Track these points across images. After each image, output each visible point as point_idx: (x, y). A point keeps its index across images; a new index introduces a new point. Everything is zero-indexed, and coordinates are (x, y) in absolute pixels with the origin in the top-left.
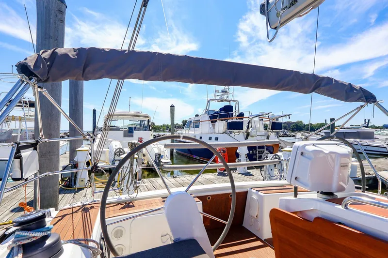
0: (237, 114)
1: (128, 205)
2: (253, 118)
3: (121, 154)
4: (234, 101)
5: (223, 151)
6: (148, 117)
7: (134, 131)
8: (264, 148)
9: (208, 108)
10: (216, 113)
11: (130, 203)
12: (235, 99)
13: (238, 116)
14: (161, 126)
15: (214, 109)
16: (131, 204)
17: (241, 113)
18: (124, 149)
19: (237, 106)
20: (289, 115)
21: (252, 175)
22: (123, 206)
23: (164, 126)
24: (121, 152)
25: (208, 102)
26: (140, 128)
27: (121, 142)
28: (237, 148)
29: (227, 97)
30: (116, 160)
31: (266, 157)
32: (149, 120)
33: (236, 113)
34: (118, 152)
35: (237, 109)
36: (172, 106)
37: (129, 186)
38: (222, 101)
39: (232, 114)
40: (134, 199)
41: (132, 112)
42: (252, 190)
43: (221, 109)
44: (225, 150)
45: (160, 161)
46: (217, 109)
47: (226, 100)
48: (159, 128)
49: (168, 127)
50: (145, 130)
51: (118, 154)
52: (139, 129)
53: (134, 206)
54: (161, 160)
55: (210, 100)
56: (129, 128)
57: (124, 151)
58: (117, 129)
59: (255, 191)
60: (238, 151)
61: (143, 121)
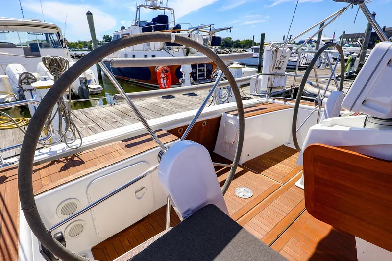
0: (173, 26)
1: (72, 161)
2: (193, 31)
3: (30, 80)
4: (169, 9)
5: (166, 70)
6: (56, 28)
7: (40, 49)
8: (204, 66)
9: (138, 18)
10: (149, 24)
11: (73, 157)
12: (169, 8)
13: (174, 29)
14: (77, 43)
15: (145, 20)
16: (76, 159)
17: (178, 25)
18: (33, 74)
19: (173, 15)
20: (230, 28)
21: (197, 95)
22: (62, 164)
23: (80, 42)
24: (30, 78)
25: (138, 9)
26: (48, 44)
27: (24, 65)
28: (180, 67)
29: (161, 3)
30: (24, 91)
31: (216, 75)
32: (58, 33)
33: (171, 26)
34: (25, 78)
35: (173, 20)
36: (89, 14)
37: (63, 131)
38: (154, 9)
39: (167, 26)
40: (79, 150)
41: (28, 20)
42: (228, 115)
43: (154, 20)
44: (168, 69)
45: (87, 87)
46: (150, 20)
47: (159, 8)
48: (74, 46)
49: (85, 44)
50: (56, 47)
51: (26, 81)
52: (47, 46)
53: (82, 162)
54: (89, 86)
55: (140, 6)
56: (31, 44)
57: (33, 76)
58: (11, 46)
59: (232, 116)
60: (181, 70)
61: (50, 34)
